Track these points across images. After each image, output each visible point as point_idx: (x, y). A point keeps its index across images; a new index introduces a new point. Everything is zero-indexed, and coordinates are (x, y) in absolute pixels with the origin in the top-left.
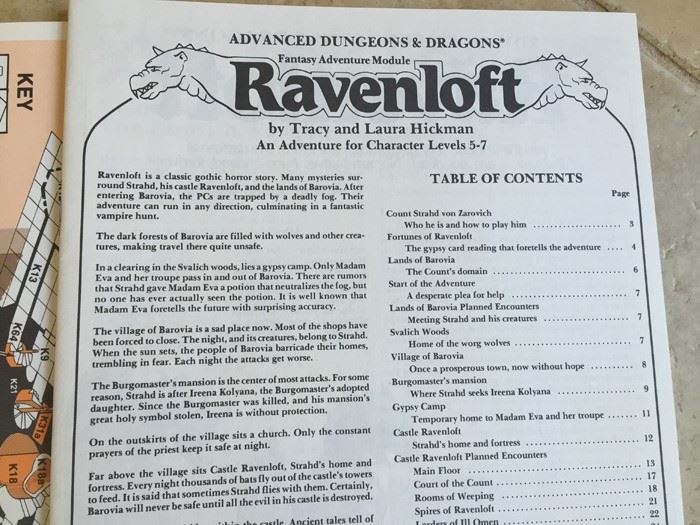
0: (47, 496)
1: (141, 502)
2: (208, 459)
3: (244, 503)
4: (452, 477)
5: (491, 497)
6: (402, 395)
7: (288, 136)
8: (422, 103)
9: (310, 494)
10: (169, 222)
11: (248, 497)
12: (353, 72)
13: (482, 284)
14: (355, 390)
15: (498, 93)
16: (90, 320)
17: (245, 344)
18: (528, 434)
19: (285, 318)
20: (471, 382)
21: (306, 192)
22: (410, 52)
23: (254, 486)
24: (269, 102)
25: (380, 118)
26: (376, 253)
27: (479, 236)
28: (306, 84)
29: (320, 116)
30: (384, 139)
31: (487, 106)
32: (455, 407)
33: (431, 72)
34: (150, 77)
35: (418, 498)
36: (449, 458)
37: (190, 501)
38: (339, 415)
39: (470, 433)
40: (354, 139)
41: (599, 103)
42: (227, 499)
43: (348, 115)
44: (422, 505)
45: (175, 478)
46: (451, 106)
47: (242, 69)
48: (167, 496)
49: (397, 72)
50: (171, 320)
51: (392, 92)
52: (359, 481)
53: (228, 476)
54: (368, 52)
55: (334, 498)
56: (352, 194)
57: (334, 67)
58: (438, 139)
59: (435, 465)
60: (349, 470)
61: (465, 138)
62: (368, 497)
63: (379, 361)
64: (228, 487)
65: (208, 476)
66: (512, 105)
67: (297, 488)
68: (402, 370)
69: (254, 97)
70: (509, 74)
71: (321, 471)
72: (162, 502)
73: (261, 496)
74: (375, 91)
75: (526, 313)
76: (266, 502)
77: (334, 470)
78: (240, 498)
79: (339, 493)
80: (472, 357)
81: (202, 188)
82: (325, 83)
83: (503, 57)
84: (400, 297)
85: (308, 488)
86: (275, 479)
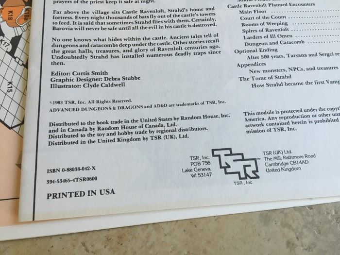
0: (29, 26)
1: (83, 25)
2: (120, 7)
3: (142, 28)
4: (262, 15)
5: (286, 24)
9: (180, 24)
11: (145, 25)
23: (148, 20)
35: (243, 25)
36: (259, 5)
37: (112, 26)
42: (132, 26)
44: (246, 28)
45: (102, 15)
48: (98, 23)
52: (208, 17)
53: (132, 15)
55: (194, 26)
59: (251, 9)
60: (202, 12)
62: (214, 25)
64: (133, 20)
65: (121, 15)
67: (173, 21)
71: (185, 13)
72: (95, 26)
73: (152, 25)
76: (155, 27)
77: (193, 13)
78: (140, 26)
79: (197, 23)
85: (179, 21)
86: (159, 17)
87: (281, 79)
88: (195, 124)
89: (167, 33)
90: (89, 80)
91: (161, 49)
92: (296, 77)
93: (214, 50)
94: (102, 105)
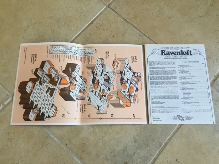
1: (155, 92)
2: (162, 89)
4: (186, 92)
6: (181, 84)
7: (167, 58)
8: (181, 54)
10: (156, 66)
11: (166, 93)
12: (174, 51)
13: (189, 73)
14: (176, 83)
15: (189, 53)
16: (149, 75)
17: (164, 78)
18: (194, 88)
19: (168, 76)
20: (188, 82)
21: (169, 63)
22: (179, 49)
24: (165, 54)
25: (177, 56)
26: (177, 69)
27: (188, 68)
28: (169, 52)
29: (170, 55)
30: (177, 58)
31: (188, 54)
32: (186, 85)
33: (182, 51)
34: (153, 52)
35: (183, 93)
37: (160, 93)
38: (174, 85)
39: (188, 87)
40: (174, 58)
41: (201, 54)
42: (164, 93)
43: (173, 55)
45: (159, 90)
46: (184, 54)
47: (162, 51)
49: (178, 51)
50: (157, 76)
51: (178, 53)
53: (164, 90)
54: (175, 49)
55: (175, 93)
56: (174, 64)
57: (172, 51)
58: (183, 58)
59: (185, 90)
61: (186, 58)
62: (178, 93)
63: (178, 80)
66: (191, 54)
67: (171, 92)
68: (181, 81)
69: (163, 54)
70: (190, 51)
71: (173, 90)
72: (157, 92)
74: (176, 53)
75: (193, 76)
76: (168, 93)
80: (188, 80)
81: (159, 63)
82: (171, 52)
83: (190, 49)
84: (180, 74)
86: (168, 91)
87: (189, 104)
88: (174, 111)
89: (170, 94)
90: (157, 102)
91: (169, 97)
92: (192, 104)
93: (178, 98)
94: (159, 107)
